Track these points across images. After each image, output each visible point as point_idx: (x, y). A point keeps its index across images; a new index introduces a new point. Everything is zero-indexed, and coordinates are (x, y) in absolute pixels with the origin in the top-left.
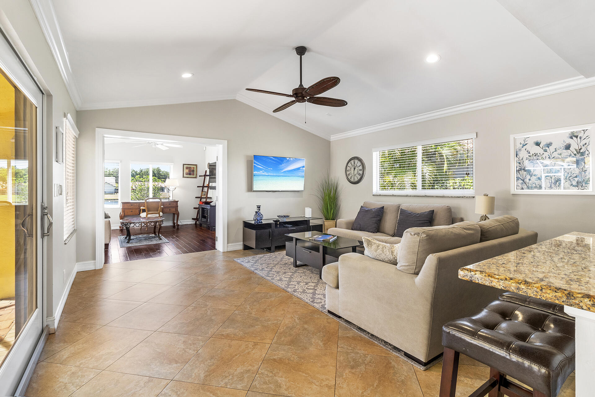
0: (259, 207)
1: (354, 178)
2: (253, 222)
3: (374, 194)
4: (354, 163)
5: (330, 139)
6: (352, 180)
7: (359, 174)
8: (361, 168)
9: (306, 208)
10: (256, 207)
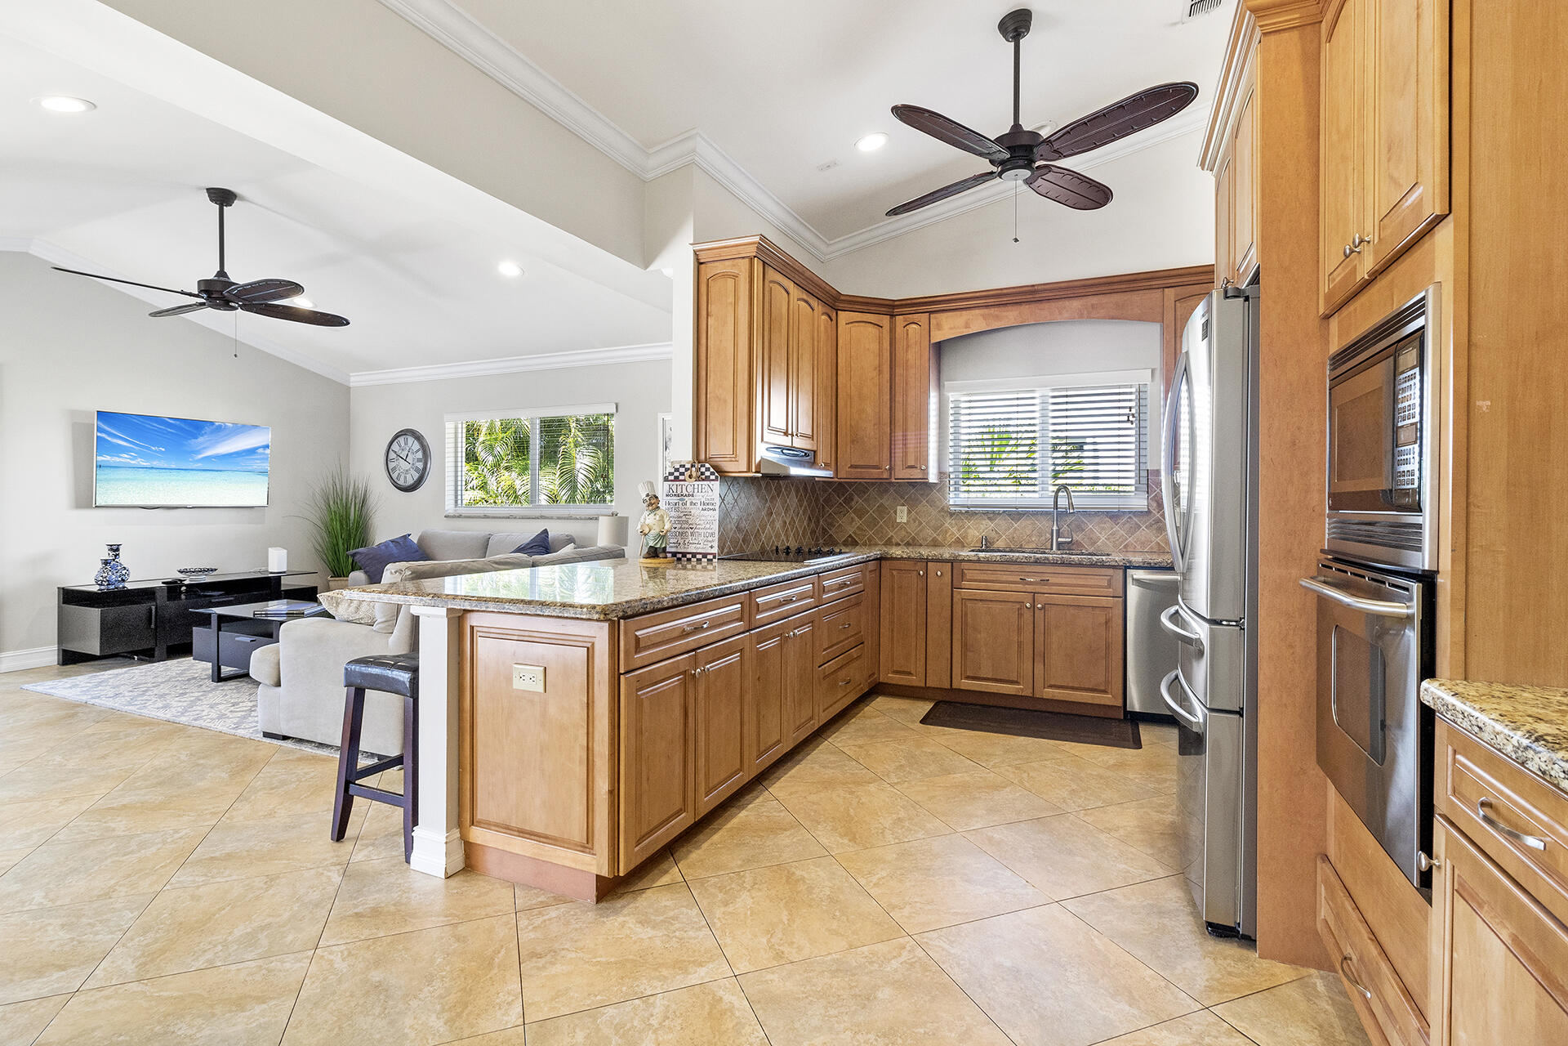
0: (115, 547)
1: (405, 477)
2: (96, 589)
3: (447, 513)
4: (406, 444)
5: (349, 382)
6: (401, 482)
7: (417, 470)
8: (420, 455)
9: (270, 549)
10: (107, 548)
